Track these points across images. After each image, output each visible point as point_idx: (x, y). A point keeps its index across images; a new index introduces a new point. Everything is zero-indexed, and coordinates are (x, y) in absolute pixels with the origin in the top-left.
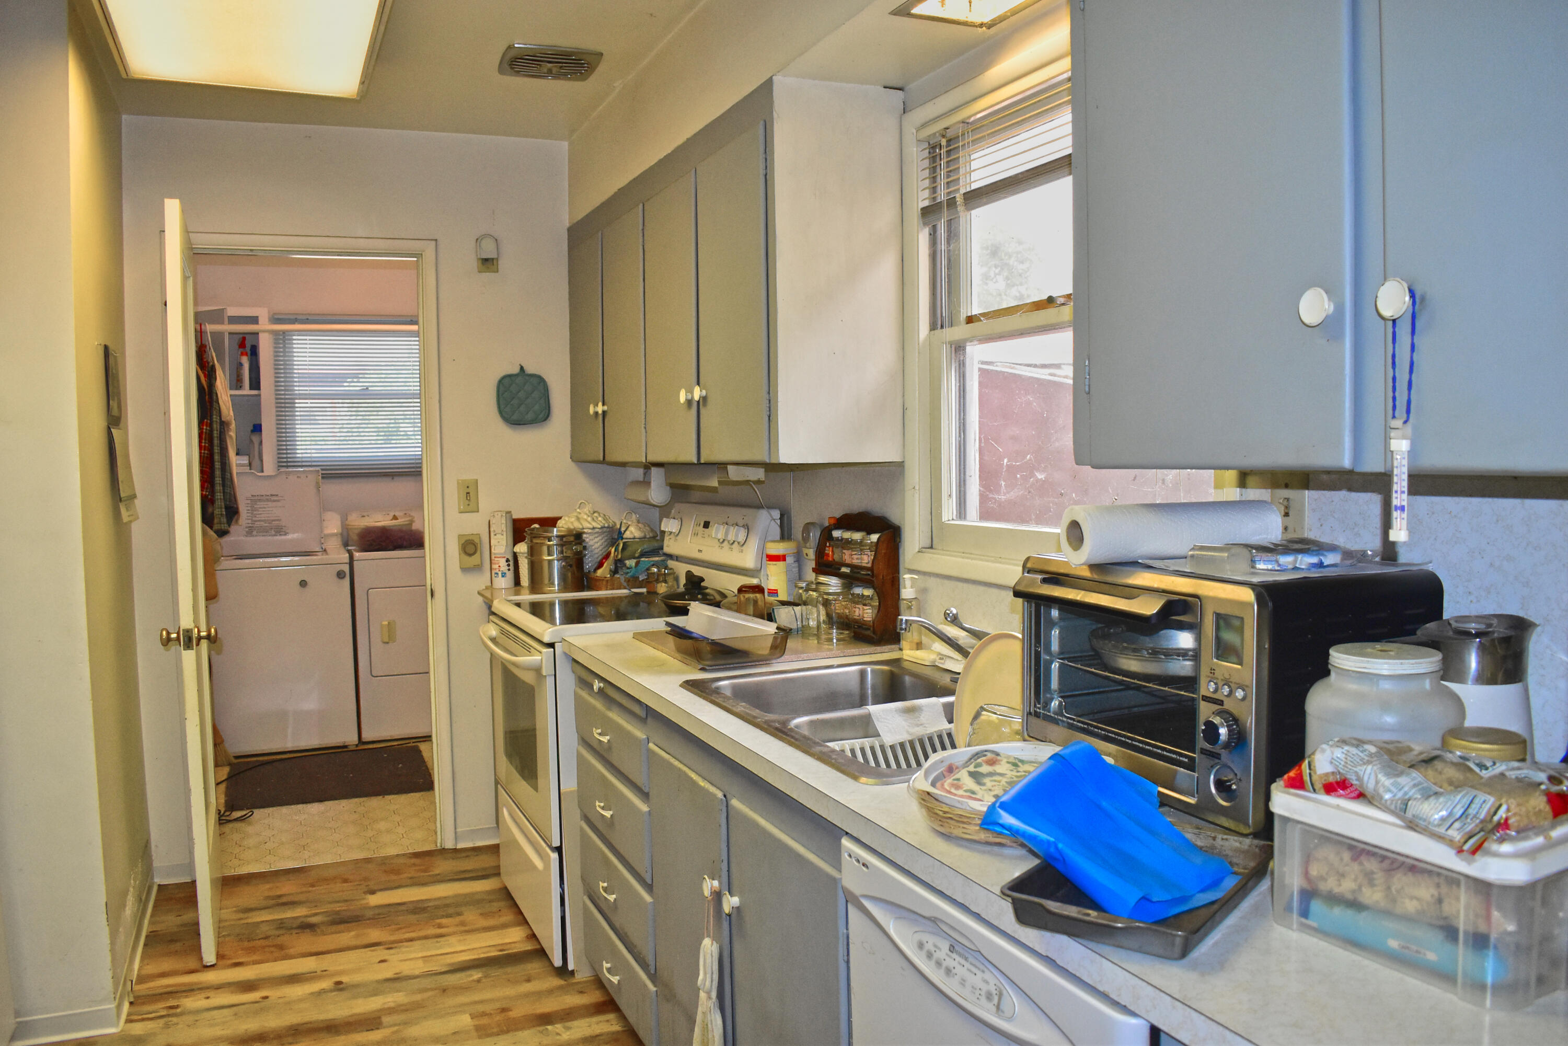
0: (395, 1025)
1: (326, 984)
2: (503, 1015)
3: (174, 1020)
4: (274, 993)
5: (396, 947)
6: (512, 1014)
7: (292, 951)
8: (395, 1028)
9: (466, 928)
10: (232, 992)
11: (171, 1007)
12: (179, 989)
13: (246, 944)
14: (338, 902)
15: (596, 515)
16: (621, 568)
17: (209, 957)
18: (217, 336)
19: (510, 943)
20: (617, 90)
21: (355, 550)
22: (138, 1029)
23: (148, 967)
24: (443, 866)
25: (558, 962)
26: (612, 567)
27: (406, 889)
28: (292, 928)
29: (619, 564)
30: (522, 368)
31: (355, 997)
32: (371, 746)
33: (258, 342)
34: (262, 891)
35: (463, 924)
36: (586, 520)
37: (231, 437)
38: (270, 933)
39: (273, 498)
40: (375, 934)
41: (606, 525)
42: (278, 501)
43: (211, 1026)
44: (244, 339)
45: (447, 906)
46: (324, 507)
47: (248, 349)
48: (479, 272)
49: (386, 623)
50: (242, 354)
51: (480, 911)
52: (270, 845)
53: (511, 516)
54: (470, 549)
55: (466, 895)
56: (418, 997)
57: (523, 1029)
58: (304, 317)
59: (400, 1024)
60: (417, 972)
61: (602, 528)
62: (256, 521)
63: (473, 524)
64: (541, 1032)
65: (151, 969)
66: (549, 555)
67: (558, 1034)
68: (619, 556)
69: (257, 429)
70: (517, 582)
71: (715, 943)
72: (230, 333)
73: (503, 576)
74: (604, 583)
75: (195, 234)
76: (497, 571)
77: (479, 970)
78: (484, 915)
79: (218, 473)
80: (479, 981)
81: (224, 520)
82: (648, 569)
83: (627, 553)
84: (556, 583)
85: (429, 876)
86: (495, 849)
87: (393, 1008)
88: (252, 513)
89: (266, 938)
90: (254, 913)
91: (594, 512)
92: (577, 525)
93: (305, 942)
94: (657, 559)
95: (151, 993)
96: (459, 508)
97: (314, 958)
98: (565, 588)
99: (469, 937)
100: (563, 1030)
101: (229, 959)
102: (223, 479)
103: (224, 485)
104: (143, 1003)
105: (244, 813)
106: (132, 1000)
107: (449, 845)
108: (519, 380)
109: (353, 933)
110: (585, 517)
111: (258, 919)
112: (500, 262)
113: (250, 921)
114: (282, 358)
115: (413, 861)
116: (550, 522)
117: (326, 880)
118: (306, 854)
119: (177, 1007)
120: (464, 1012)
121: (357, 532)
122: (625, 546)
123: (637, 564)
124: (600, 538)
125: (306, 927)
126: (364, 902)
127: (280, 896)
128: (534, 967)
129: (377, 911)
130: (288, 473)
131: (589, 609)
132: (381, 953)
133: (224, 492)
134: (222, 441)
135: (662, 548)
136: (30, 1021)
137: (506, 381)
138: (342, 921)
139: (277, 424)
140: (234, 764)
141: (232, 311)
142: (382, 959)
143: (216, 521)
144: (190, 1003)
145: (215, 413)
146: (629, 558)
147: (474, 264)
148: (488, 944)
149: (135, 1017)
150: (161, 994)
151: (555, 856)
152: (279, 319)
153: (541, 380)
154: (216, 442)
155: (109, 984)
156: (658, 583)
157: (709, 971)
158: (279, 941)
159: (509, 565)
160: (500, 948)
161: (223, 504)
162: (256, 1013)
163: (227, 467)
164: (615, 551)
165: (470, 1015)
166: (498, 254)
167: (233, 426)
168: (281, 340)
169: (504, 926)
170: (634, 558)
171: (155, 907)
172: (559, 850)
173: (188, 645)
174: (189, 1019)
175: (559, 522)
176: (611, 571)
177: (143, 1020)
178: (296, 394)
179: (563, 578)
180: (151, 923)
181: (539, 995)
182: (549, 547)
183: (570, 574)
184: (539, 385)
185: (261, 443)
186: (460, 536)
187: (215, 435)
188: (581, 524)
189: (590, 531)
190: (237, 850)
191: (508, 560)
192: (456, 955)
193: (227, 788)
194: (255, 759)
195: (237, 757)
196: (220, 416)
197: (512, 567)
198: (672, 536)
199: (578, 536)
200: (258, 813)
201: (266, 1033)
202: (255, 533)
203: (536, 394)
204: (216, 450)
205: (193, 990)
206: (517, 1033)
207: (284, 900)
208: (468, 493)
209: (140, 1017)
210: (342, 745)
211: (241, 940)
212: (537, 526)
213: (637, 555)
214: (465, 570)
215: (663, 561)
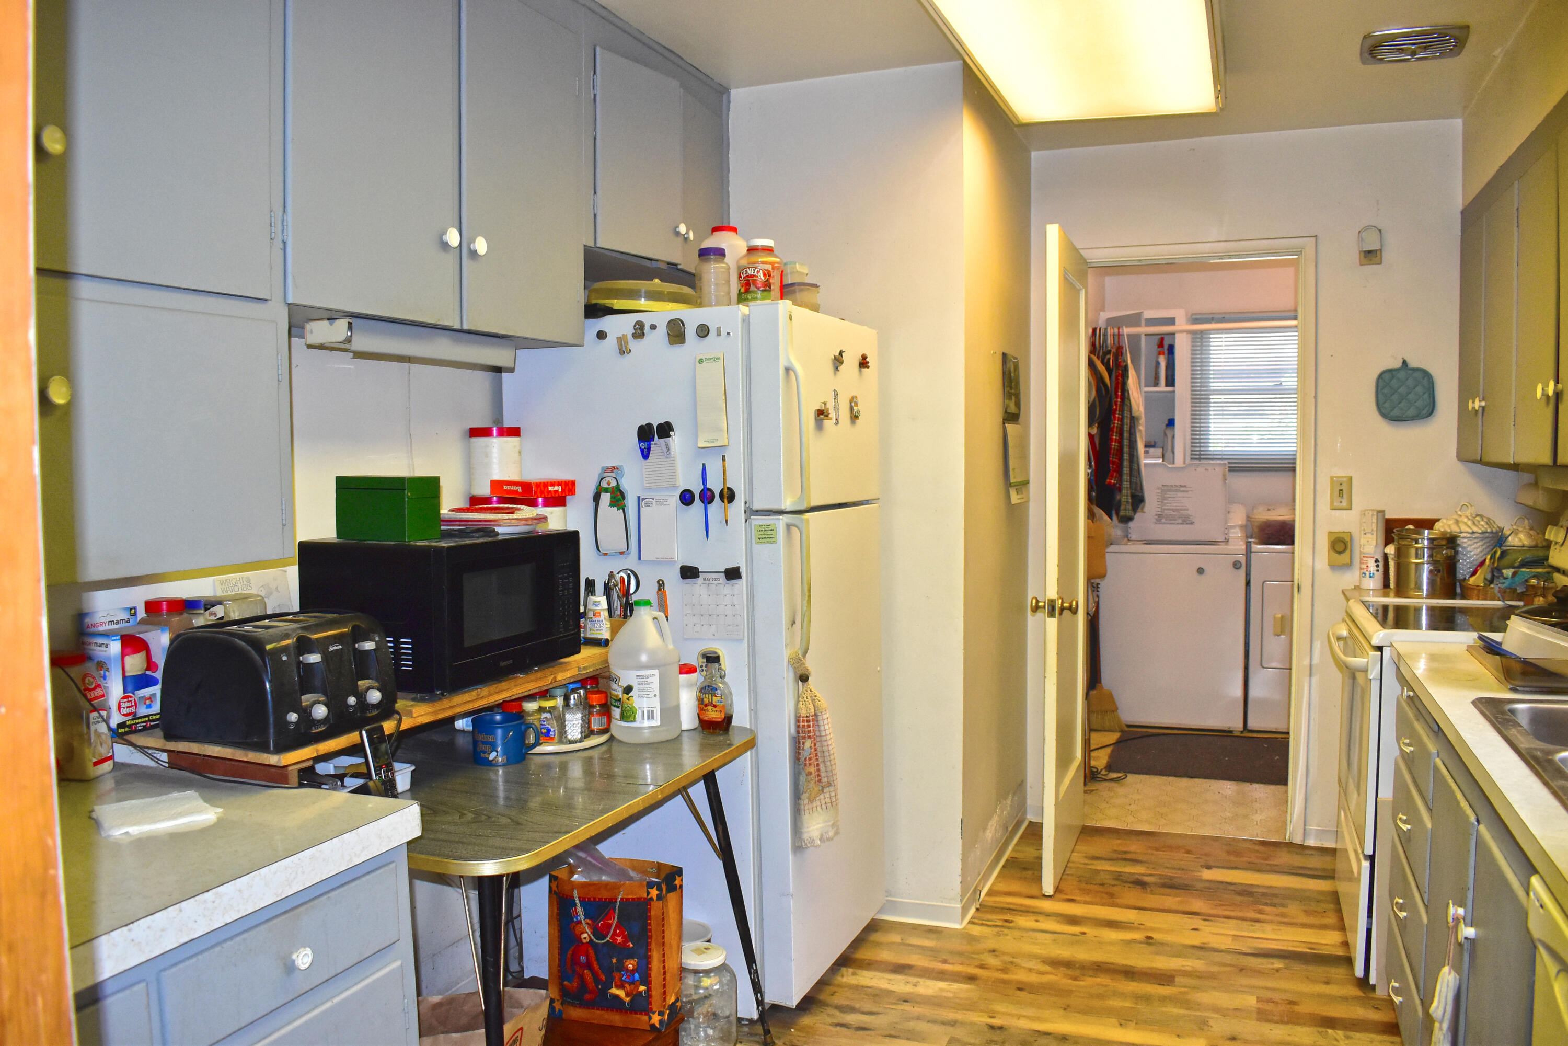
0: (1185, 987)
1: (1138, 936)
2: (1289, 1006)
3: (1006, 931)
4: (1090, 931)
5: (1211, 921)
6: (1297, 1008)
7: (1118, 901)
8: (1183, 990)
9: (1285, 920)
10: (1058, 922)
11: (1006, 921)
12: (1018, 908)
13: (1083, 885)
14: (1174, 869)
15: (1478, 518)
16: (1498, 578)
17: (1048, 886)
18: (1135, 338)
19: (1325, 945)
20: (1499, 60)
21: (1255, 543)
22: (976, 930)
23: (1001, 885)
24: (1284, 858)
25: (1359, 972)
26: (1489, 577)
27: (1240, 871)
28: (1126, 882)
29: (1496, 574)
30: (1405, 362)
31: (1157, 953)
32: (1255, 735)
33: (1174, 342)
34: (1116, 844)
35: (1283, 915)
36: (1466, 524)
37: (1140, 431)
38: (1106, 881)
39: (1182, 489)
40: (1197, 905)
41: (1489, 530)
42: (1187, 491)
43: (1034, 943)
44: (1162, 339)
45: (1275, 895)
46: (1231, 500)
47: (1166, 347)
48: (1361, 265)
49: (1280, 616)
50: (1160, 353)
51: (1306, 908)
52: (1133, 807)
53: (1384, 515)
54: (1340, 547)
55: (1297, 890)
56: (1215, 969)
57: (1304, 1024)
58: (1221, 316)
59: (1189, 987)
60: (1223, 947)
61: (1483, 533)
62: (1165, 509)
63: (1345, 521)
64: (1320, 1033)
65: (1002, 887)
66: (1417, 558)
67: (1336, 1040)
68: (1496, 565)
69: (1171, 423)
70: (1386, 585)
71: (1453, 973)
72: (1146, 335)
73: (1370, 577)
74: (1476, 592)
75: (1086, 251)
76: (1365, 571)
77: (1282, 960)
78: (1308, 913)
79: (1126, 463)
80: (1278, 970)
81: (1130, 507)
82: (1526, 581)
83: (1505, 561)
84: (1425, 587)
85: (1268, 864)
86: (1333, 852)
87: (1190, 972)
88: (1162, 502)
89: (1103, 885)
90: (1099, 862)
91: (1477, 515)
92: (1455, 529)
93: (1132, 895)
94: (1540, 570)
95: (994, 905)
96: (1332, 503)
97: (1136, 911)
98: (1432, 594)
99: (1283, 928)
100: (1343, 1038)
101: (1065, 894)
102: (1131, 469)
103: (1131, 475)
104: (987, 912)
105: (1119, 775)
106: (978, 907)
107: (1298, 840)
108: (1402, 375)
109: (1179, 899)
110: (1465, 520)
111: (1099, 868)
112: (1384, 254)
113: (1093, 867)
114: (1198, 356)
115: (1257, 847)
116: (1429, 524)
117: (1171, 848)
118: (1163, 821)
119: (1012, 922)
120: (1252, 994)
121: (1256, 524)
122: (1504, 554)
123: (1514, 574)
124: (1480, 543)
125: (1140, 884)
126: (1200, 874)
127: (1126, 852)
128: (1339, 972)
129: (1207, 885)
130: (1198, 465)
131: (1460, 619)
132: (1196, 922)
133: (1131, 482)
134: (1132, 433)
135: (1547, 558)
136: (903, 902)
137: (1387, 377)
138: (1171, 885)
139: (1192, 419)
140: (1126, 731)
141: (1149, 314)
142: (1196, 927)
143: (1122, 507)
144: (1023, 921)
145: (1126, 408)
146: (1508, 567)
147: (1355, 256)
148: (1299, 940)
149: (976, 921)
150: (1003, 908)
151: (1366, 864)
152: (1196, 319)
153: (1426, 374)
154: (1126, 435)
155: (958, 887)
156: (1535, 597)
157: (1443, 1000)
158: (1112, 890)
159: (1377, 566)
160: (1310, 946)
161: (1129, 492)
162: (1072, 944)
163: (1135, 459)
164: (1491, 559)
165: (1258, 998)
166: (1382, 245)
167: (1142, 421)
168: (1199, 339)
169: (1324, 927)
170: (1513, 568)
171: (1021, 838)
172: (1372, 858)
173: (1052, 614)
174: (1017, 933)
175: (1437, 524)
176: (1485, 579)
177: (982, 924)
178: (1210, 390)
179: (1432, 583)
180: (1014, 850)
181: (1331, 999)
182: (1417, 549)
183: (1439, 580)
184: (1425, 380)
185: (1173, 437)
186: (1330, 533)
187: (1125, 429)
188: (1460, 528)
189: (1469, 535)
190: (1104, 805)
191: (1377, 561)
192: (1265, 941)
193: (1112, 751)
194: (1145, 730)
195: (1129, 726)
196: (1131, 412)
197: (1381, 568)
198: (1557, 546)
199: (1451, 541)
200: (1131, 778)
201: (1074, 961)
202: (1163, 521)
203: (1419, 389)
204: (1126, 442)
205: (1027, 912)
206: (1296, 1027)
207: (1128, 856)
208: (1341, 490)
209: (980, 922)
210: (1226, 729)
211: (1080, 881)
212: (1411, 527)
213: (1516, 564)
214: (1333, 566)
215: (1548, 573)
